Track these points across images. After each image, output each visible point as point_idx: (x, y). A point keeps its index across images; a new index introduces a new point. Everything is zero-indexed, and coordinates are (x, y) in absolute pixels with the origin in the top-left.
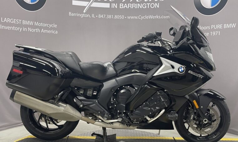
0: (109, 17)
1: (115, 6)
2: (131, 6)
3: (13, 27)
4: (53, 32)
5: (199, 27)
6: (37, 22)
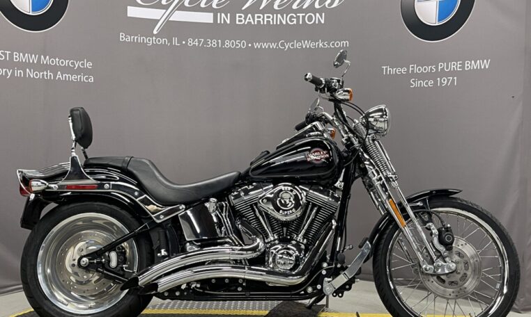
0: (213, 43)
2: (261, 19)
4: (84, 79)
5: (412, 67)
6: (48, 57)
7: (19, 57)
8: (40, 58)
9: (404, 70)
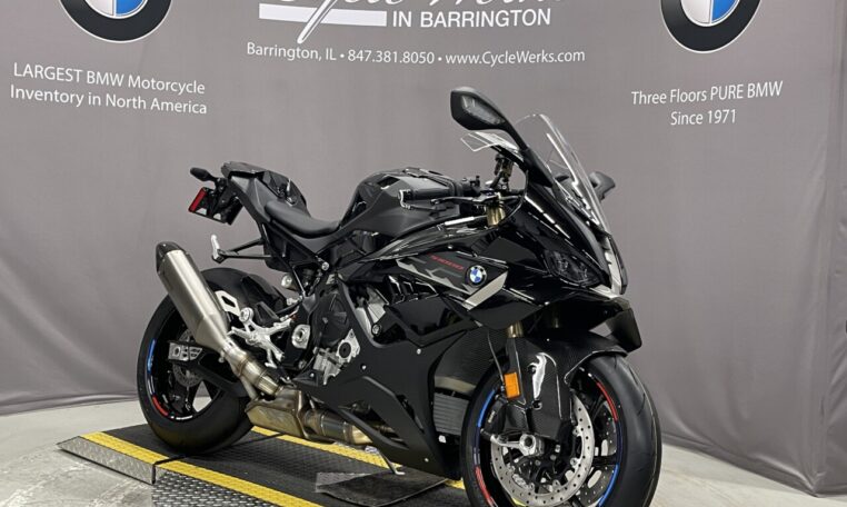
0: (385, 57)
1: (403, 19)
2: (457, 20)
3: (53, 92)
4: (192, 109)
5: (674, 93)
6: (139, 78)
7: (95, 77)
8: (126, 79)
9: (662, 98)
